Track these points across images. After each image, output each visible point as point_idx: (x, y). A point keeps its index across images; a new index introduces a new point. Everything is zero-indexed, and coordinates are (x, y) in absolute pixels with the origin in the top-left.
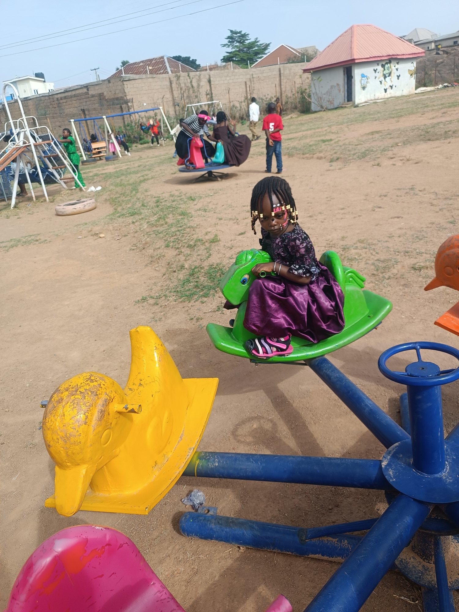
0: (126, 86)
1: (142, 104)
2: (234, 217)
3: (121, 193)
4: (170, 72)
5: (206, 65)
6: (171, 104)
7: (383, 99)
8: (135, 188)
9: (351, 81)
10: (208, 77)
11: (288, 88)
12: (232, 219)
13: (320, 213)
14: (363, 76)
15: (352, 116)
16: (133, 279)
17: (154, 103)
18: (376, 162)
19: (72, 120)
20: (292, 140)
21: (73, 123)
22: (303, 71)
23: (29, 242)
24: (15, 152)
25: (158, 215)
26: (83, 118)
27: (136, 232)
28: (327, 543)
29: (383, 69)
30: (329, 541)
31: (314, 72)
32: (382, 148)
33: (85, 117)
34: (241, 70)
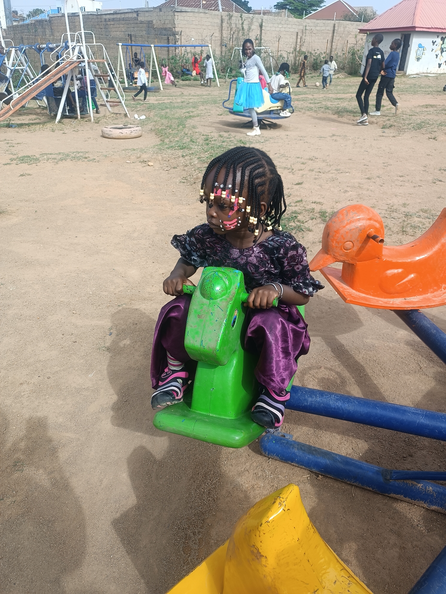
0: (176, 17)
1: (190, 38)
2: (289, 167)
3: (167, 125)
4: (221, 10)
5: (260, 9)
6: (219, 43)
7: (436, 74)
8: (182, 122)
9: (407, 49)
10: (260, 21)
11: (340, 46)
12: (287, 168)
13: (379, 177)
14: (420, 46)
15: (402, 86)
16: (184, 211)
17: (202, 40)
18: (433, 136)
19: (120, 44)
20: (342, 100)
21: (120, 47)
22: (359, 31)
23: (79, 159)
24: (68, 65)
25: (209, 152)
26: (130, 44)
27: (186, 166)
28: (412, 487)
29: (441, 42)
30: (414, 485)
31: (371, 34)
32: (438, 122)
33: (131, 43)
34: (295, 20)
